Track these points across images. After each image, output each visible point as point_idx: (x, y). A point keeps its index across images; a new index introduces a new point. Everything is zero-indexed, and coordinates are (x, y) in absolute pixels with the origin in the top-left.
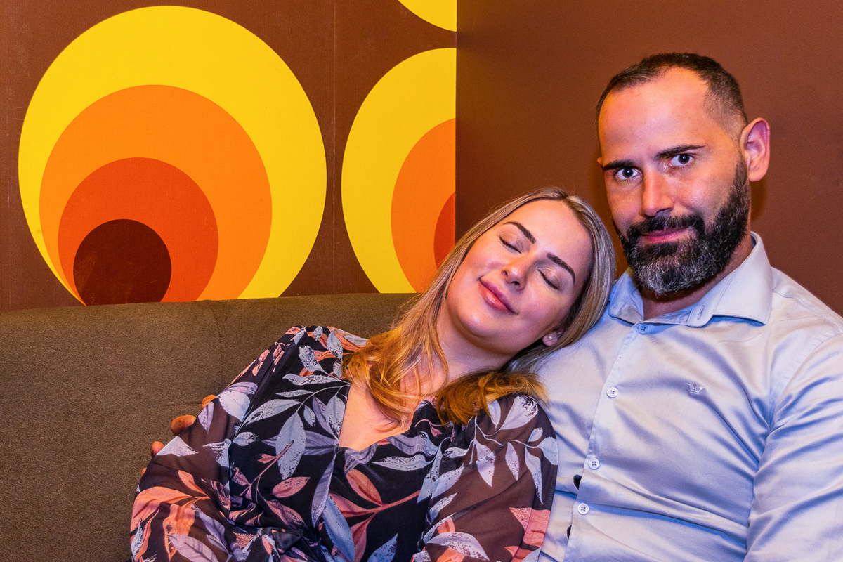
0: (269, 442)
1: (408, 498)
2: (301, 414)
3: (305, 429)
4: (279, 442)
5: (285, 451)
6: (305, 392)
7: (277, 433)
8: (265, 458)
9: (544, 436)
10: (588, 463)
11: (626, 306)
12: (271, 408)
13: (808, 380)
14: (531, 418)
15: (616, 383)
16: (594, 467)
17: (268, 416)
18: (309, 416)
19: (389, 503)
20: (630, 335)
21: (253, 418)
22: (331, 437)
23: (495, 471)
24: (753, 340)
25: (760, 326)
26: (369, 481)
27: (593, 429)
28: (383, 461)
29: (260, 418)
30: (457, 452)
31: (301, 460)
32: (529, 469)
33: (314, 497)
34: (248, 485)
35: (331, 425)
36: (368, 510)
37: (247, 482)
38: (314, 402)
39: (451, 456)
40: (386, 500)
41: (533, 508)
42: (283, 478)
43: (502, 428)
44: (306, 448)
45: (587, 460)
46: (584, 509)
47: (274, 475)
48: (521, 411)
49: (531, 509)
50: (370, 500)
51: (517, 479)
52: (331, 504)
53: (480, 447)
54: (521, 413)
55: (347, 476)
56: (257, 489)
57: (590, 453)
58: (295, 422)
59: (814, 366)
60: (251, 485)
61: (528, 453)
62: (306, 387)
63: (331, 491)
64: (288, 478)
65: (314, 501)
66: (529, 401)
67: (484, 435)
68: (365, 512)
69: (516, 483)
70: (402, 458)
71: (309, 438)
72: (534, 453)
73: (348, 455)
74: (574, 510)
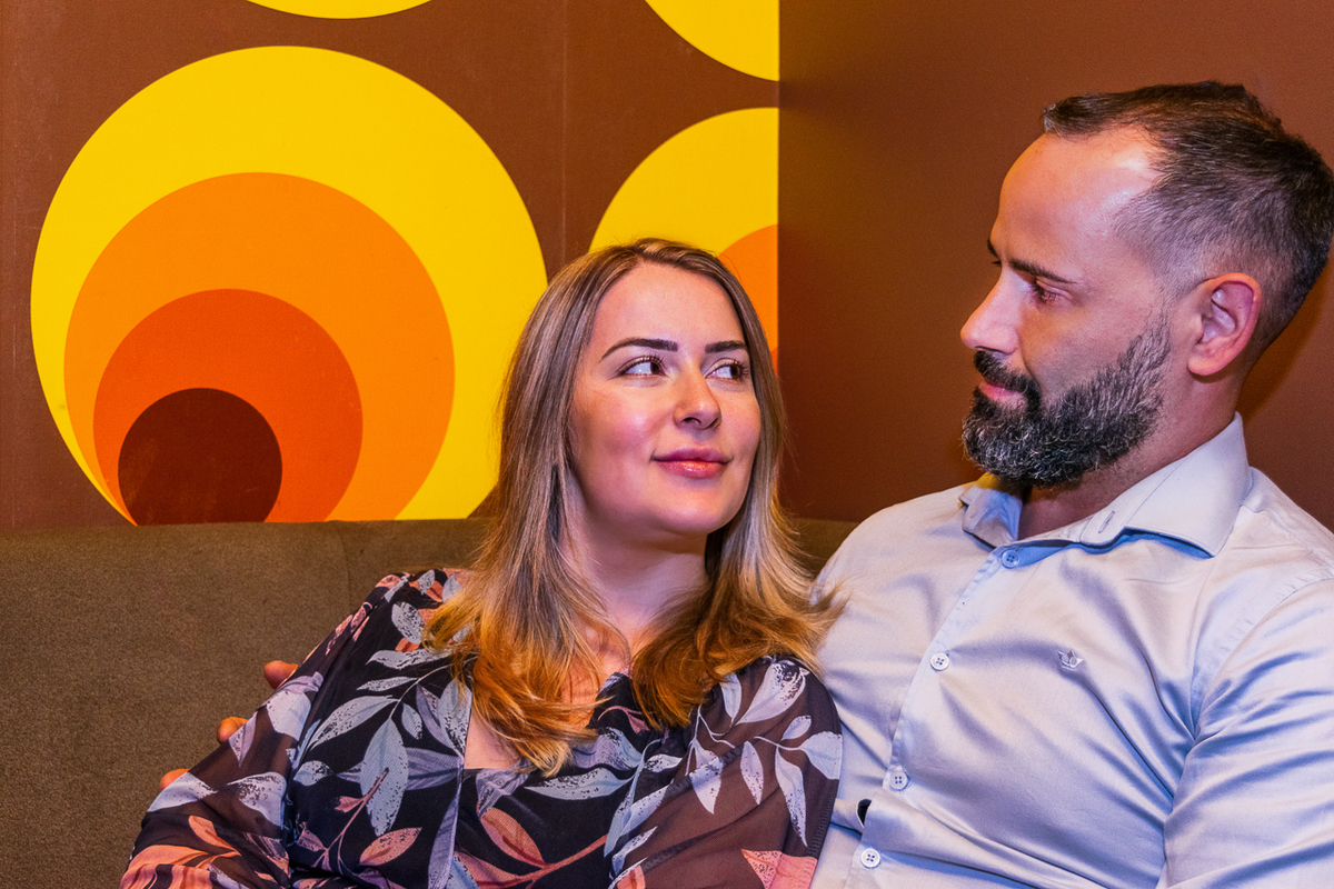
0: (348, 776)
1: (588, 850)
2: (398, 720)
3: (405, 745)
4: (365, 773)
5: (376, 787)
6: (403, 680)
7: (360, 758)
8: (346, 804)
9: (812, 731)
10: (888, 778)
11: (991, 516)
12: (349, 715)
13: (1262, 656)
14: (791, 702)
15: (949, 648)
16: (899, 787)
17: (345, 731)
18: (410, 722)
19: (556, 861)
20: (986, 566)
21: (322, 735)
22: (451, 753)
23: (721, 789)
24: (1186, 582)
25: (1205, 558)
26: (520, 827)
27: (901, 722)
28: (543, 785)
29: (331, 735)
30: (666, 762)
31: (403, 800)
32: (781, 786)
33: (431, 861)
34: (324, 851)
35: (449, 731)
36: (521, 877)
37: (321, 846)
38: (419, 696)
39: (655, 770)
40: (549, 858)
41: (784, 851)
42: (378, 834)
43: (742, 721)
44: (410, 778)
45: (888, 775)
46: (871, 858)
47: (363, 831)
48: (774, 692)
49: (779, 853)
50: (523, 859)
51: (758, 802)
52: (459, 871)
53: (702, 753)
54: (776, 693)
55: (483, 821)
56: (339, 858)
57: (893, 762)
58: (388, 733)
59: (1276, 631)
60: (327, 850)
61: (781, 759)
62: (408, 671)
63: (457, 848)
64: (385, 833)
65: (430, 867)
66: (790, 672)
67: (711, 733)
68: (517, 880)
69: (756, 809)
70: (576, 777)
71: (415, 760)
72: (790, 758)
73: (482, 783)
74: (855, 859)
